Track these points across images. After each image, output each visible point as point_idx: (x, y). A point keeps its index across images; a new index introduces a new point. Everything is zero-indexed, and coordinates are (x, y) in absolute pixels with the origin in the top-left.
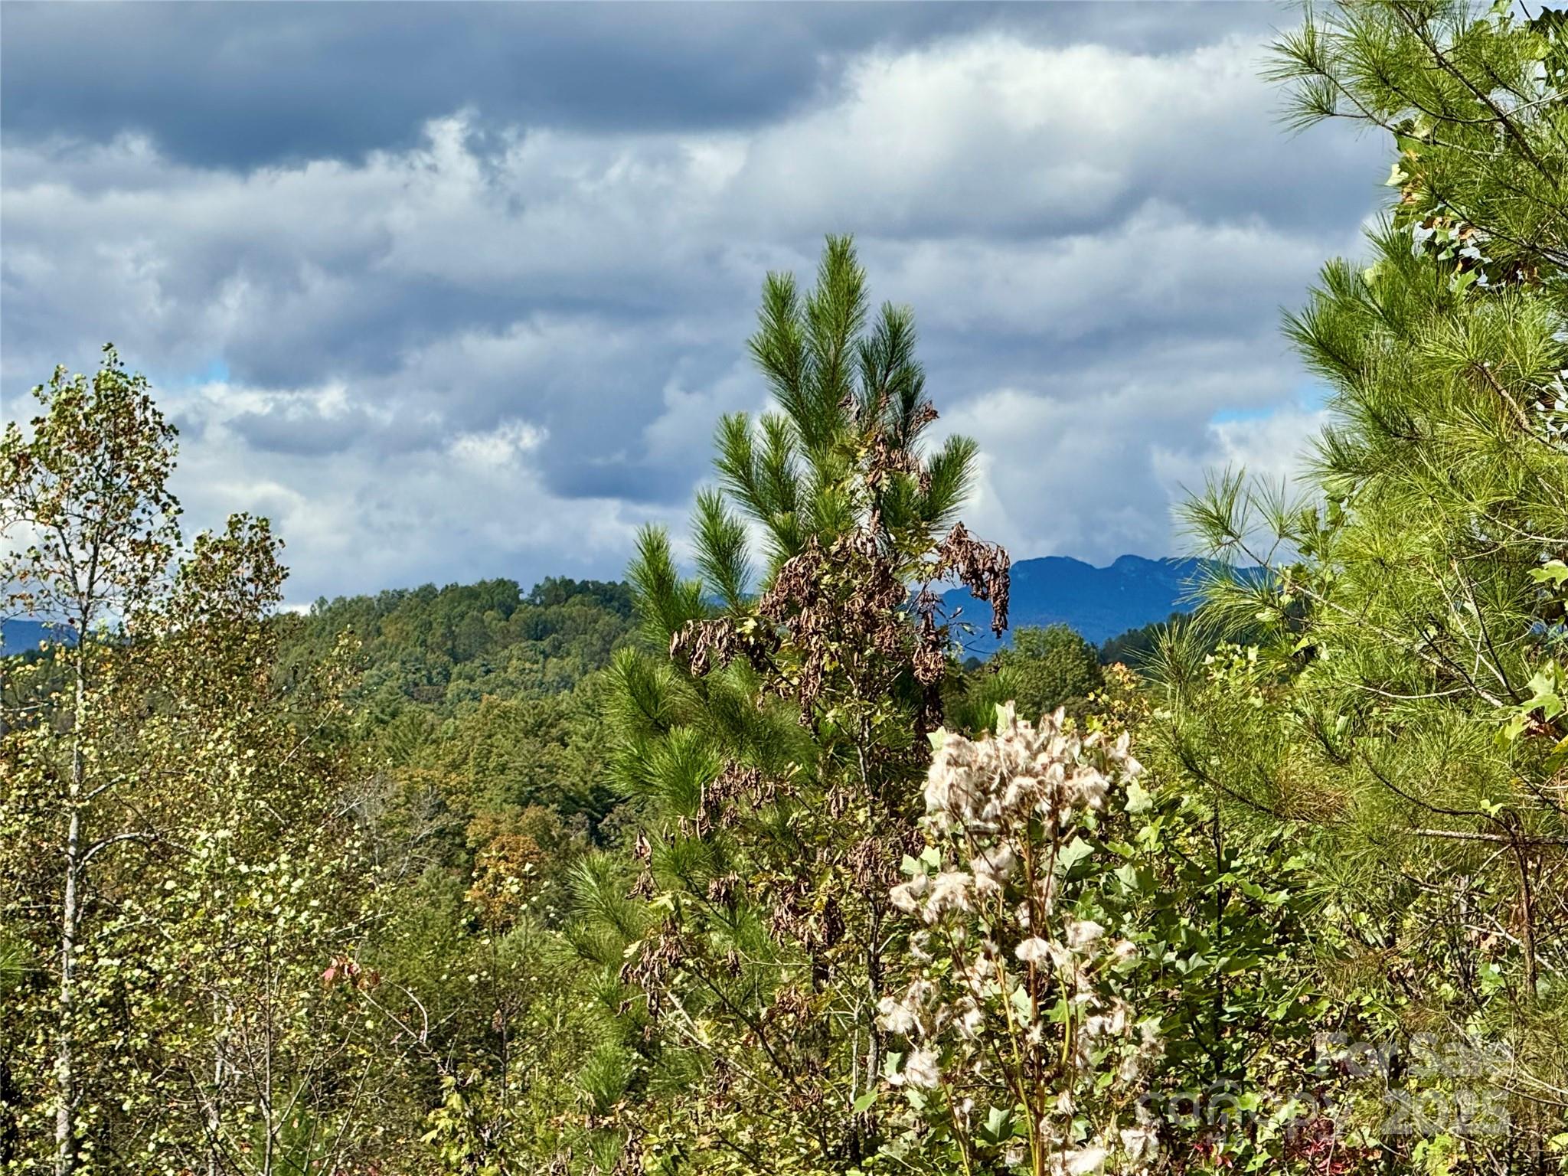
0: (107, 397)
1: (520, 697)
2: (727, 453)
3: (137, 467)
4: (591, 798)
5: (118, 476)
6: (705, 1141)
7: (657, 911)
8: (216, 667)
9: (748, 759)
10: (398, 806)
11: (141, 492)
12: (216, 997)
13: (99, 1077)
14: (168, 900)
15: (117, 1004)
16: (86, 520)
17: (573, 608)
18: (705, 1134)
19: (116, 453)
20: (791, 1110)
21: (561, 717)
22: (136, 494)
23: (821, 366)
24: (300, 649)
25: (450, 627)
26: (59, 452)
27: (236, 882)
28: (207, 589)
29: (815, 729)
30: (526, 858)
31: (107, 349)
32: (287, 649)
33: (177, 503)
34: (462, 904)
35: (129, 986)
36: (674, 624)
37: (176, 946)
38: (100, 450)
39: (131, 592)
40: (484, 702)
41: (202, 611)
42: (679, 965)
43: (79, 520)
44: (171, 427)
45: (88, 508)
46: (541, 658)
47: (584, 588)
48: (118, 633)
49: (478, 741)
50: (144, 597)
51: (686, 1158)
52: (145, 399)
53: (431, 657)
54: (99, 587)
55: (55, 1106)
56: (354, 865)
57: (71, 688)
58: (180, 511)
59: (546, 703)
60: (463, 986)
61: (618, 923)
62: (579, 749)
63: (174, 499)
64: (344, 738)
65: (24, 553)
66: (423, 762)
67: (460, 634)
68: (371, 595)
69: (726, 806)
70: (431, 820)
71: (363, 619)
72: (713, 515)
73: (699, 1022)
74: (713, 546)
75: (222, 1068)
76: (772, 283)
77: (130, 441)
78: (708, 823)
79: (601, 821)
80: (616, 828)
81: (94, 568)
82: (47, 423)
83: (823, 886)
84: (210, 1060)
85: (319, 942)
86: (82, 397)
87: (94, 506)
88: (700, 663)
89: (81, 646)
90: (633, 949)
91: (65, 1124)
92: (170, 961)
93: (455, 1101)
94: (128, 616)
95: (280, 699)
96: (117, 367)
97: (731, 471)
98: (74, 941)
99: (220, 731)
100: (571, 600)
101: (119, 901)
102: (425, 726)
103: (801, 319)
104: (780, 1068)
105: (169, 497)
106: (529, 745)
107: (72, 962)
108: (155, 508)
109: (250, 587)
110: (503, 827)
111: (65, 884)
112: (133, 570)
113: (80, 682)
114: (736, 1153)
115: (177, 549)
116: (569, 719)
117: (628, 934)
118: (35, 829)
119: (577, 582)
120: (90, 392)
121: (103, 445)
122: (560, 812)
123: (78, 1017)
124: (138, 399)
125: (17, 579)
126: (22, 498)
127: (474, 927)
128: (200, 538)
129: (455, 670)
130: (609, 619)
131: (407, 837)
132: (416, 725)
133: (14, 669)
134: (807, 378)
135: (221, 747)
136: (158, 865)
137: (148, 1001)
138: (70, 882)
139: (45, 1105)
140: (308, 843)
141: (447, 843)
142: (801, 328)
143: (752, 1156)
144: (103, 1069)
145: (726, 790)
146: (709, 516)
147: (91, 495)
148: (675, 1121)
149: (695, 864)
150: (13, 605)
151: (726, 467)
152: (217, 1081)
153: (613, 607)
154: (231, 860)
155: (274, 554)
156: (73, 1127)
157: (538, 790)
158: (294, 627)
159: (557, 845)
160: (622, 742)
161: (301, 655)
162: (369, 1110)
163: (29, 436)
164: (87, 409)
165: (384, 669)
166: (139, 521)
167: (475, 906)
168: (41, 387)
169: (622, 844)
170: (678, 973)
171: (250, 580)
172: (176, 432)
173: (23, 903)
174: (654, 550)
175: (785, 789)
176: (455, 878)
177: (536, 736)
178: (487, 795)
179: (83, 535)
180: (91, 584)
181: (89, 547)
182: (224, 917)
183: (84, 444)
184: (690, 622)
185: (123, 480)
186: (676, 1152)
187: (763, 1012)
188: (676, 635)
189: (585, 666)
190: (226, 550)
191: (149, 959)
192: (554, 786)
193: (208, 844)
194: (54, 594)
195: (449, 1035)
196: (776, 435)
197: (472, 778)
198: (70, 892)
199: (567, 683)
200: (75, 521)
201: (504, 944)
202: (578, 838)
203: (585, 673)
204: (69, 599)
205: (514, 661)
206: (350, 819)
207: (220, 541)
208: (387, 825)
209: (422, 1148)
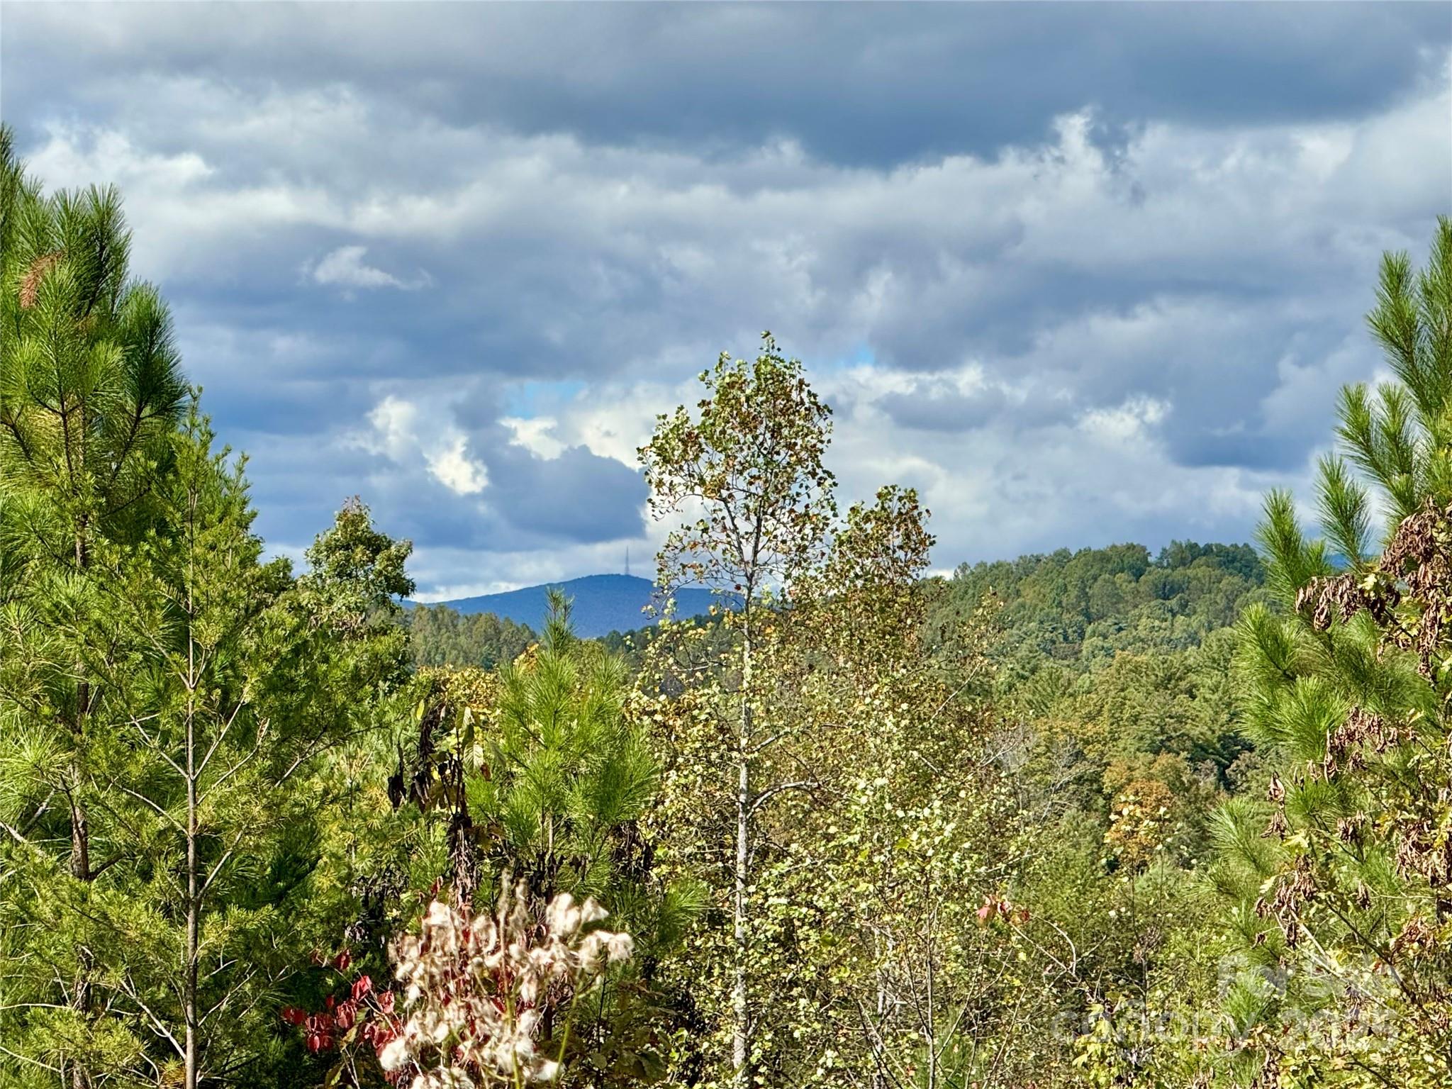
0: (766, 380)
1: (1150, 653)
2: (1348, 422)
3: (795, 444)
4: (1218, 746)
5: (778, 453)
6: (1339, 1062)
7: (1290, 849)
8: (870, 629)
9: (1371, 707)
10: (1039, 755)
11: (798, 468)
12: (877, 932)
13: (771, 1007)
14: (833, 844)
15: (787, 939)
16: (749, 495)
17: (1199, 571)
18: (1339, 1056)
19: (776, 432)
20: (1419, 1034)
21: (1189, 671)
22: (794, 470)
23: (1434, 338)
24: (945, 611)
25: (1084, 590)
26: (723, 432)
27: (892, 827)
28: (860, 557)
29: (1434, 677)
30: (1159, 802)
31: (766, 336)
32: (934, 611)
33: (832, 477)
34: (1100, 845)
35: (797, 923)
36: (1300, 581)
37: (838, 886)
38: (761, 429)
39: (792, 560)
40: (1117, 657)
41: (857, 576)
42: (1313, 898)
43: (744, 495)
44: (826, 407)
45: (751, 483)
46: (1169, 616)
47: (1208, 550)
48: (780, 598)
49: (1112, 694)
50: (804, 564)
51: (1321, 1079)
52: (801, 382)
53: (1066, 617)
54: (763, 556)
55: (732, 1034)
56: (1002, 809)
57: (739, 649)
58: (835, 484)
59: (1175, 658)
60: (1105, 921)
61: (1254, 861)
62: (1206, 700)
63: (830, 475)
64: (987, 693)
65: (693, 526)
66: (1061, 715)
67: (1093, 595)
68: (1010, 561)
69: (1351, 750)
70: (1070, 767)
71: (1003, 583)
72: (1334, 479)
73: (1330, 952)
74: (1335, 509)
75: (884, 997)
76: (1389, 263)
77: (789, 421)
78: (1335, 766)
79: (1228, 767)
80: (1243, 774)
81: (757, 538)
82: (713, 406)
83: (1444, 824)
84: (873, 990)
85: (971, 881)
86: (744, 383)
87: (757, 482)
88: (1322, 617)
89: (747, 610)
90: (1268, 884)
91: (742, 1050)
92: (834, 899)
93: (1104, 1026)
94: (789, 582)
95: (930, 657)
96: (775, 353)
97: (1352, 438)
98: (746, 883)
99: (876, 687)
100: (1195, 562)
101: (787, 845)
102: (1061, 681)
103: (1416, 295)
104: (1408, 994)
105: (824, 472)
106: (1159, 698)
107: (745, 901)
108: (812, 483)
109: (900, 554)
110: (1136, 774)
111: (737, 829)
112: (793, 539)
113: (747, 643)
114: (1368, 1074)
115: (833, 519)
116: (1197, 672)
117: (1262, 870)
118: (709, 779)
119: (1201, 545)
120: (751, 376)
121: (764, 425)
122: (1191, 759)
123: (750, 952)
124: (794, 382)
125: (688, 549)
126: (690, 475)
127: (1113, 866)
128: (853, 509)
129: (1089, 629)
130: (1231, 581)
131: (1047, 785)
132: (1054, 679)
133: (686, 631)
134: (1422, 350)
135: (877, 702)
136: (820, 811)
137: (814, 936)
138: (741, 827)
139: (723, 1033)
140: (959, 790)
141: (1085, 788)
142: (1415, 303)
143: (1382, 1076)
144: (776, 1000)
145: (1351, 736)
146: (1331, 481)
147: (754, 471)
148: (1309, 1044)
149: (1324, 804)
150: (684, 574)
151: (1347, 434)
152: (880, 1010)
153: (1235, 568)
154: (888, 806)
155: (920, 523)
156: (748, 1052)
157: (1169, 739)
158: (940, 591)
159: (1187, 790)
160: (1251, 694)
161: (947, 616)
162: (1021, 1036)
163: (696, 418)
164: (748, 392)
165: (1024, 629)
166: (798, 494)
167: (1114, 846)
168: (707, 373)
169: (1249, 788)
170: (1312, 906)
171: (901, 547)
172: (830, 412)
173: (699, 848)
174: (1280, 512)
175: (1407, 735)
176: (1094, 820)
177: (1167, 688)
178: (1121, 744)
179: (747, 507)
180: (756, 552)
181: (753, 518)
182: (882, 858)
183: (747, 424)
184: (1314, 578)
185: (783, 457)
186: (1311, 1072)
187: (1392, 942)
188: (1301, 591)
189: (1210, 622)
190: (878, 519)
191: (815, 898)
192: (1183, 735)
193: (868, 792)
194: (723, 564)
195: (1092, 966)
196: (1393, 404)
197: (1108, 729)
198: (741, 837)
199: (1194, 640)
200: (739, 496)
201: (1141, 881)
202: (1207, 783)
203: (1211, 630)
204: (735, 568)
205: (1144, 620)
206: (996, 767)
207: (872, 512)
208: (1030, 773)
209: (1073, 1071)
